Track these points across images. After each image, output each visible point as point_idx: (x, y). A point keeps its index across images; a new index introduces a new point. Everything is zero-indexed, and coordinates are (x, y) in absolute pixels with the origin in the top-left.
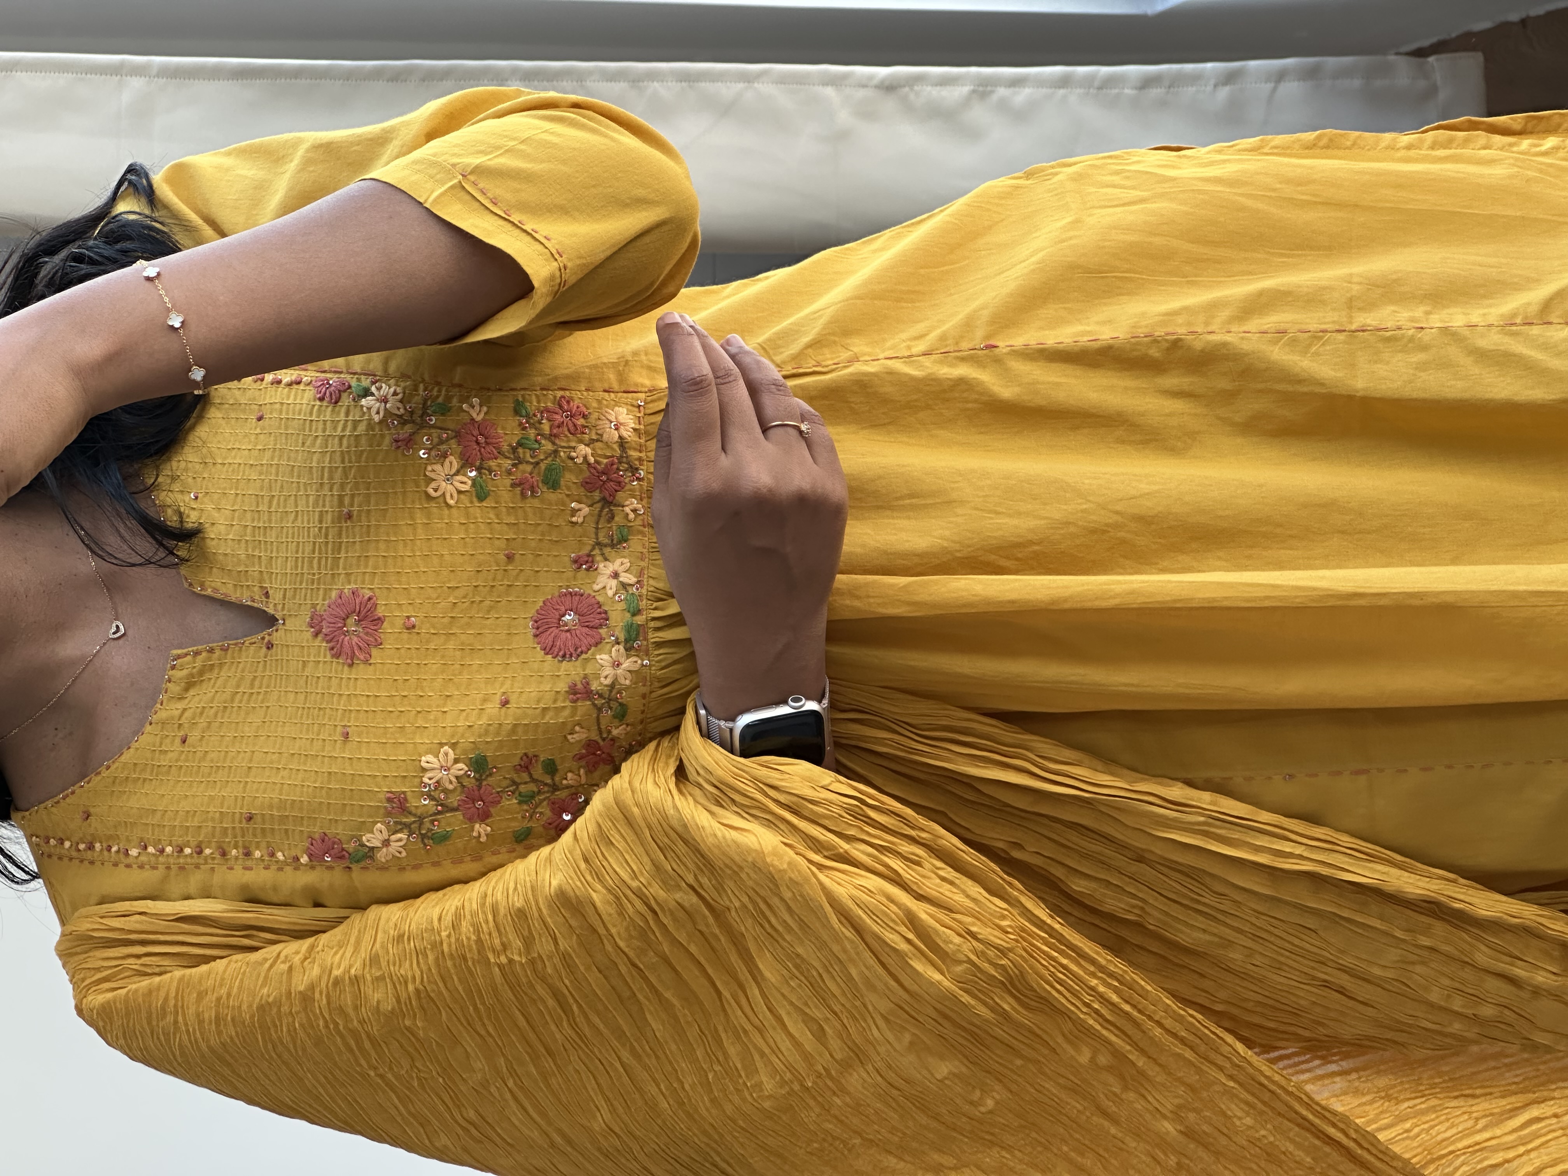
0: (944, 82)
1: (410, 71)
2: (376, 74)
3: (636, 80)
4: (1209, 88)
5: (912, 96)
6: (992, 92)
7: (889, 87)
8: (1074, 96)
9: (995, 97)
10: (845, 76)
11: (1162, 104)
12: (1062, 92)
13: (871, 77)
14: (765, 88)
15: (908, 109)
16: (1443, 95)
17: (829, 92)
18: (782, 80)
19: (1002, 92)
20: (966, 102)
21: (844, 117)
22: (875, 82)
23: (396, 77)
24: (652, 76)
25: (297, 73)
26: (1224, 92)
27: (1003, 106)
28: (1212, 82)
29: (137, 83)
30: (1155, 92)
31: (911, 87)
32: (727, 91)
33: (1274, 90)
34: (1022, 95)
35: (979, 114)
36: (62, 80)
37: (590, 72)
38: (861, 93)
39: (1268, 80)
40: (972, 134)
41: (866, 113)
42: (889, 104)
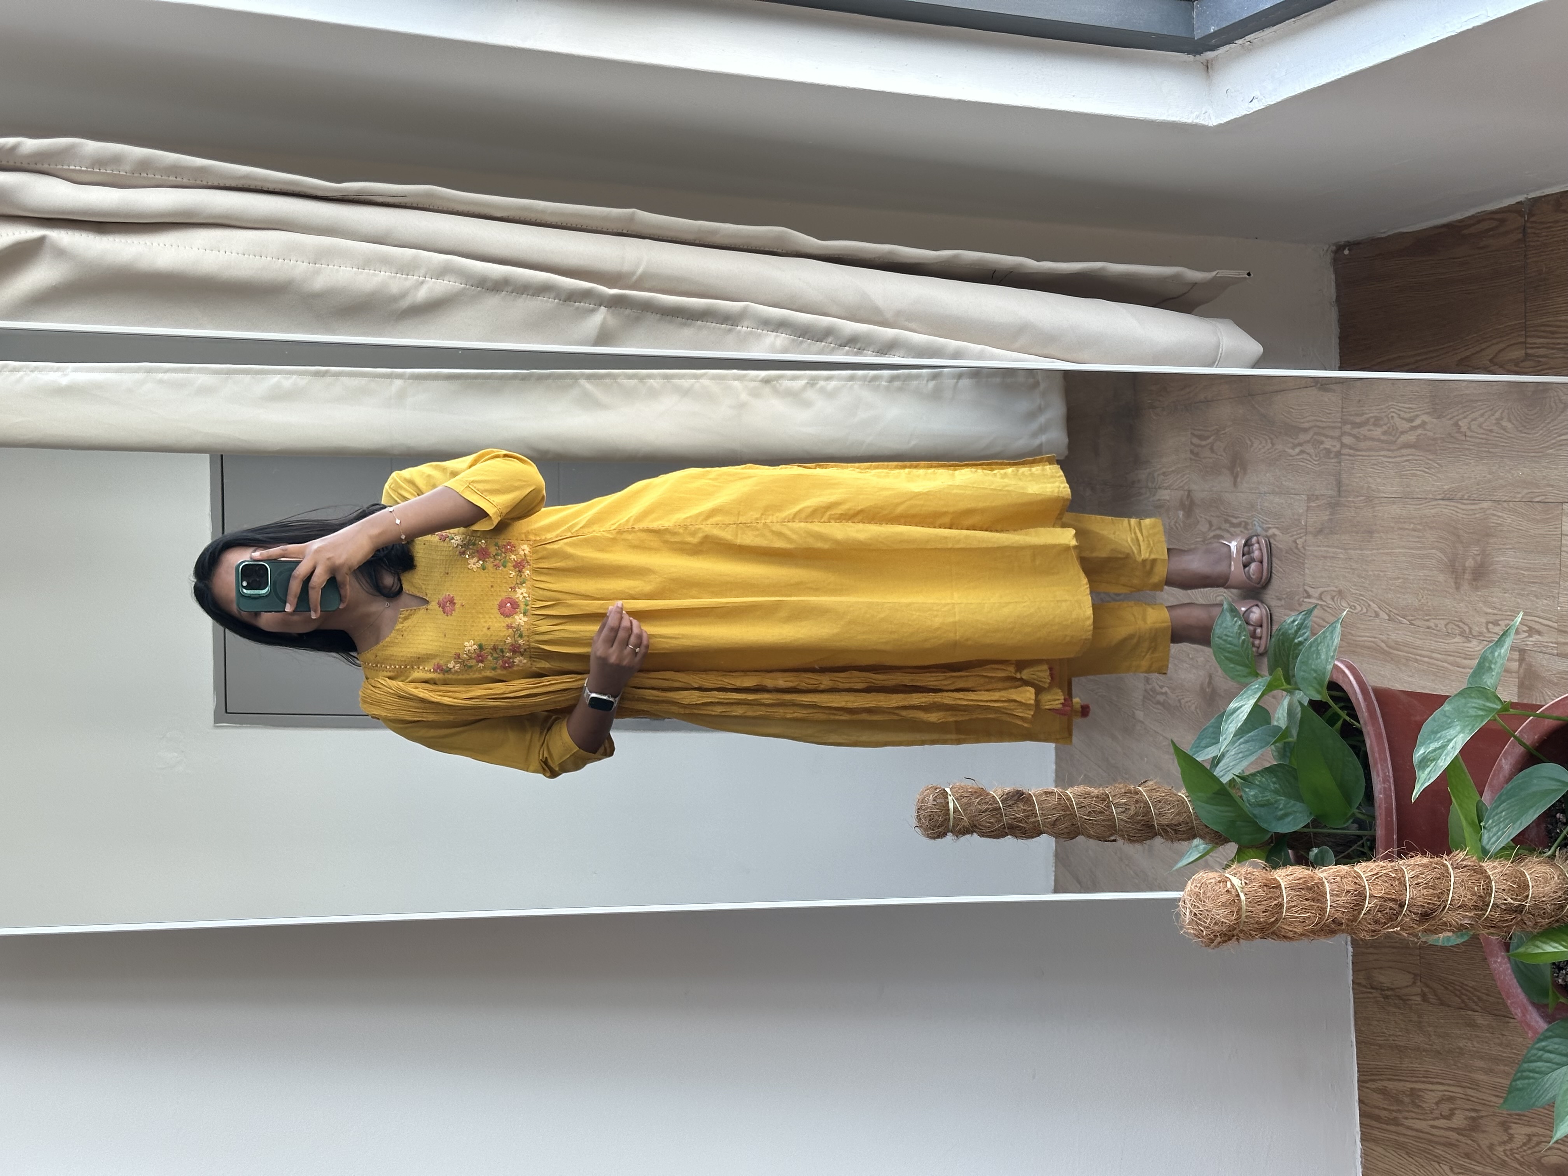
0: (794, 378)
1: (530, 375)
2: (514, 377)
3: (642, 379)
4: (925, 382)
5: (778, 385)
6: (817, 383)
7: (767, 381)
8: (856, 385)
9: (818, 386)
10: (744, 376)
11: (900, 389)
12: (851, 383)
13: (757, 376)
14: (705, 382)
15: (776, 392)
16: (1042, 386)
17: (736, 383)
18: (713, 378)
19: (822, 383)
20: (804, 389)
21: (744, 396)
22: (760, 378)
23: (524, 378)
24: (649, 377)
25: (476, 377)
26: (932, 384)
27: (822, 390)
28: (926, 379)
29: (398, 383)
30: (897, 384)
31: (777, 381)
32: (686, 383)
33: (957, 382)
34: (833, 384)
35: (810, 394)
36: (363, 381)
37: (619, 375)
38: (753, 384)
39: (953, 378)
40: (807, 404)
41: (755, 394)
42: (767, 389)
